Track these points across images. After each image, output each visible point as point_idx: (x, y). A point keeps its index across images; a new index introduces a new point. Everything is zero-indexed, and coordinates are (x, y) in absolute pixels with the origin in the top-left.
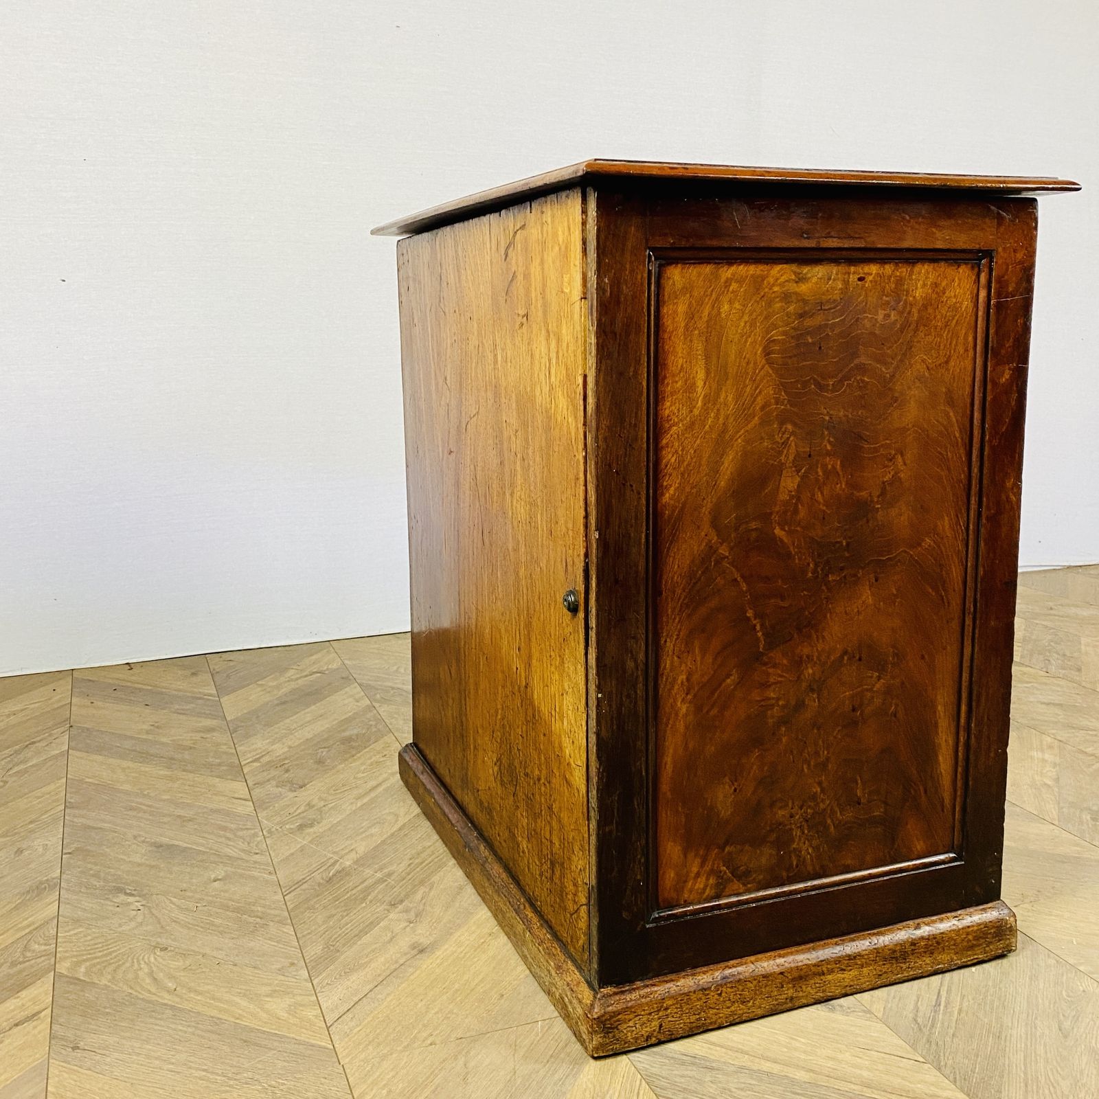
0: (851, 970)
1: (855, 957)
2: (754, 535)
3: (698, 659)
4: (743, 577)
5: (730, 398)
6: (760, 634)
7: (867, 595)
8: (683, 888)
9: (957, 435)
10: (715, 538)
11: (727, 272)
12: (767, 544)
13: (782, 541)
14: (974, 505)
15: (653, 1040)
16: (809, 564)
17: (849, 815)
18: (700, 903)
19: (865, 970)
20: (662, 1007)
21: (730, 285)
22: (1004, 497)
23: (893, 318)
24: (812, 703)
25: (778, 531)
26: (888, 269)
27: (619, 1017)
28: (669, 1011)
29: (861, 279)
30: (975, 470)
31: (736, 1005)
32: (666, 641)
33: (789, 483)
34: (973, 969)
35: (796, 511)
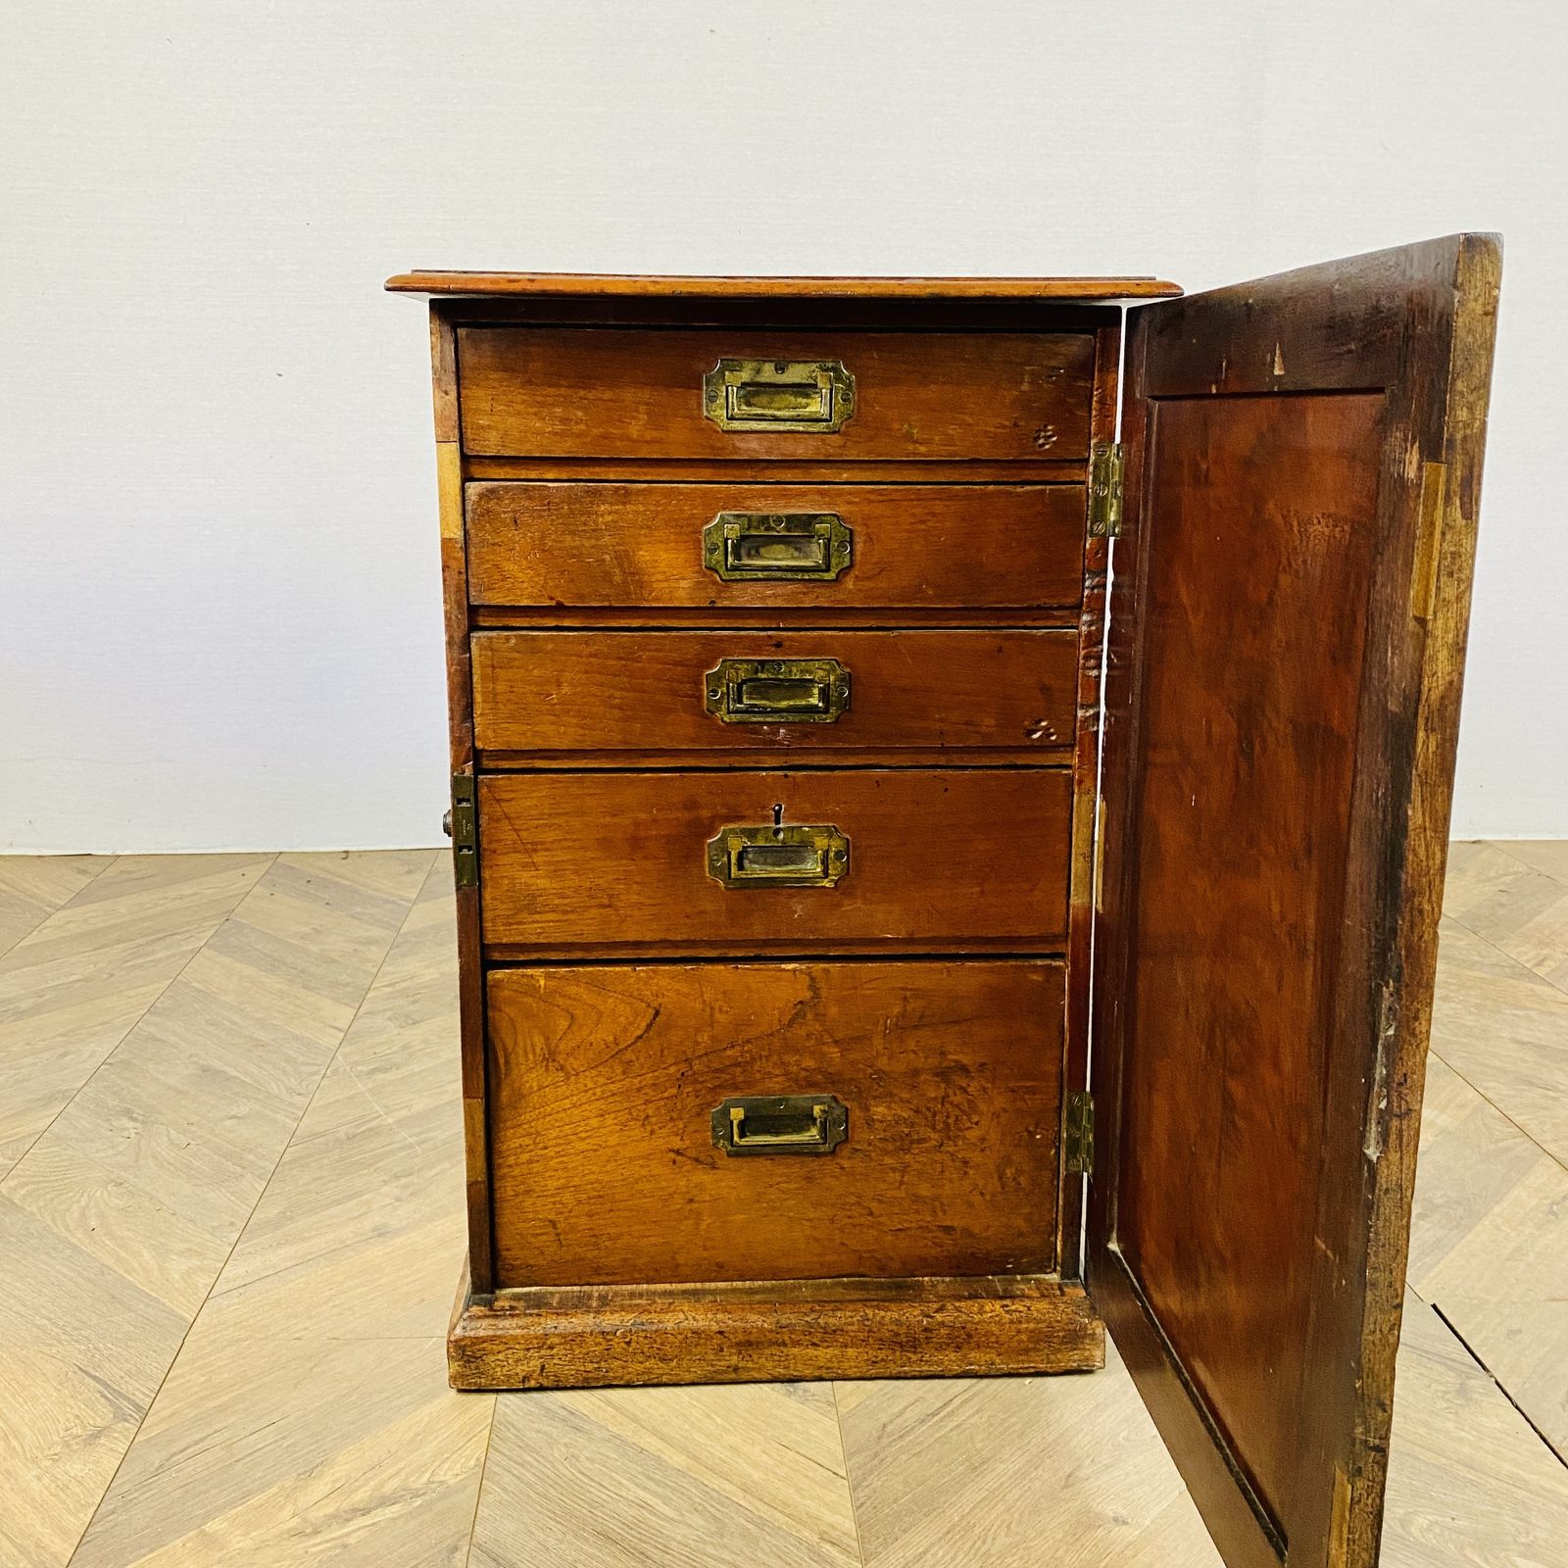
1: (834, 1332)
15: (533, 1383)
19: (850, 1351)
20: (544, 1344)
28: (555, 1351)
31: (653, 1361)
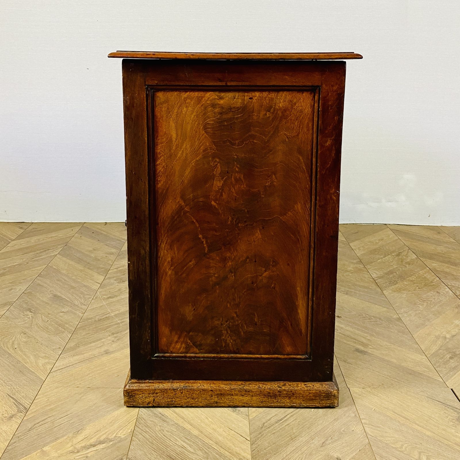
0: (247, 396)
1: (249, 391)
2: (202, 203)
3: (176, 253)
4: (197, 221)
5: (188, 146)
6: (205, 245)
7: (258, 234)
8: (170, 346)
9: (304, 168)
10: (183, 203)
11: (185, 95)
12: (207, 207)
13: (215, 207)
14: (313, 200)
15: (151, 405)
16: (228, 218)
17: (251, 329)
18: (178, 353)
19: (254, 398)
20: (154, 392)
21: (186, 100)
22: (329, 197)
23: (268, 115)
24: (232, 278)
25: (213, 203)
26: (265, 94)
27: (135, 392)
28: (158, 395)
29: (250, 98)
30: (314, 184)
31: (190, 399)
32: (161, 244)
33: (218, 184)
34: (313, 410)
35: (222, 195)
